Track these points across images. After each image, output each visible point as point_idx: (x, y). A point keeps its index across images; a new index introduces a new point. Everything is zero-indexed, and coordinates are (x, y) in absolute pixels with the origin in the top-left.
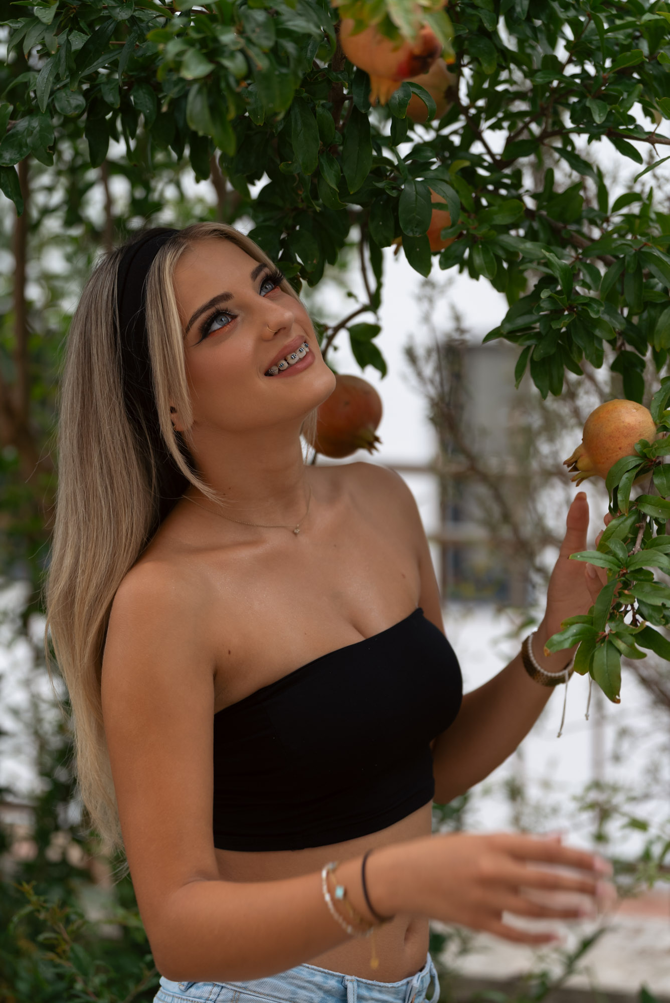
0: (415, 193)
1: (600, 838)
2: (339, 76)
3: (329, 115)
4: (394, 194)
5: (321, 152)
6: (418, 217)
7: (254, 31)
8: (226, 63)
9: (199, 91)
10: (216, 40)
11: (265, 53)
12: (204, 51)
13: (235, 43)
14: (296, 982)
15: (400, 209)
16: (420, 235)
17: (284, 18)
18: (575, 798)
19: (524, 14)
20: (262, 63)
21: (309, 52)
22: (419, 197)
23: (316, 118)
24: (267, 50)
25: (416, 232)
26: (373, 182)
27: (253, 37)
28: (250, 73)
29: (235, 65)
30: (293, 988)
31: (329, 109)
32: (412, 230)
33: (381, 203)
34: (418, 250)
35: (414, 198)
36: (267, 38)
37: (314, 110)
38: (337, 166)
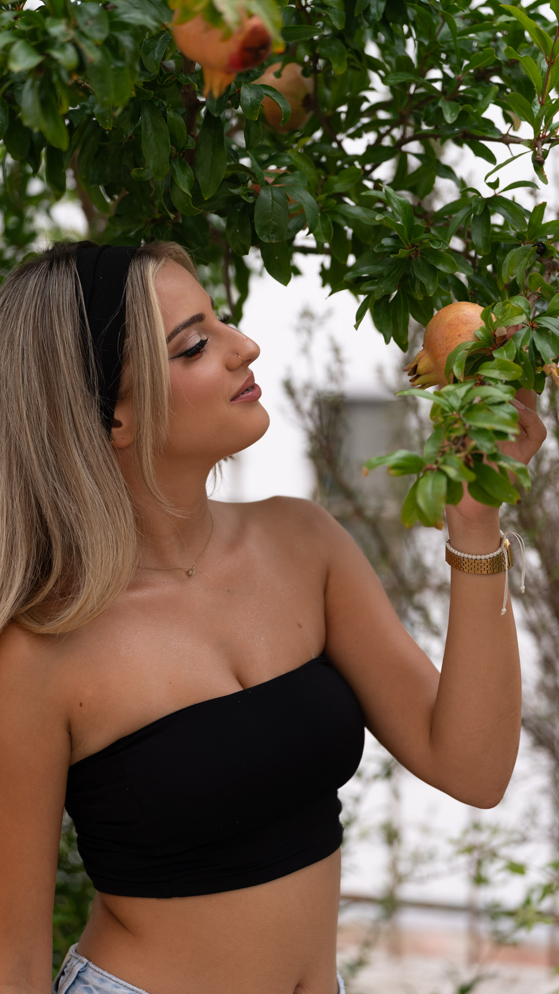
0: (271, 198)
1: (479, 880)
2: (189, 78)
3: (182, 120)
4: (250, 200)
5: (172, 157)
6: (274, 222)
7: (86, 24)
8: (56, 54)
9: (32, 86)
10: (46, 33)
11: (97, 46)
12: (34, 43)
13: (64, 35)
15: (256, 215)
16: (277, 241)
17: (119, 11)
18: (452, 841)
19: (379, 15)
20: (94, 55)
21: (156, 53)
22: (274, 202)
23: (166, 121)
24: (100, 43)
25: (273, 238)
26: (228, 189)
27: (86, 29)
28: (81, 66)
29: (66, 57)
31: (183, 115)
32: (268, 237)
33: (239, 210)
34: (277, 258)
35: (271, 203)
36: (100, 31)
37: (164, 115)
38: (190, 171)
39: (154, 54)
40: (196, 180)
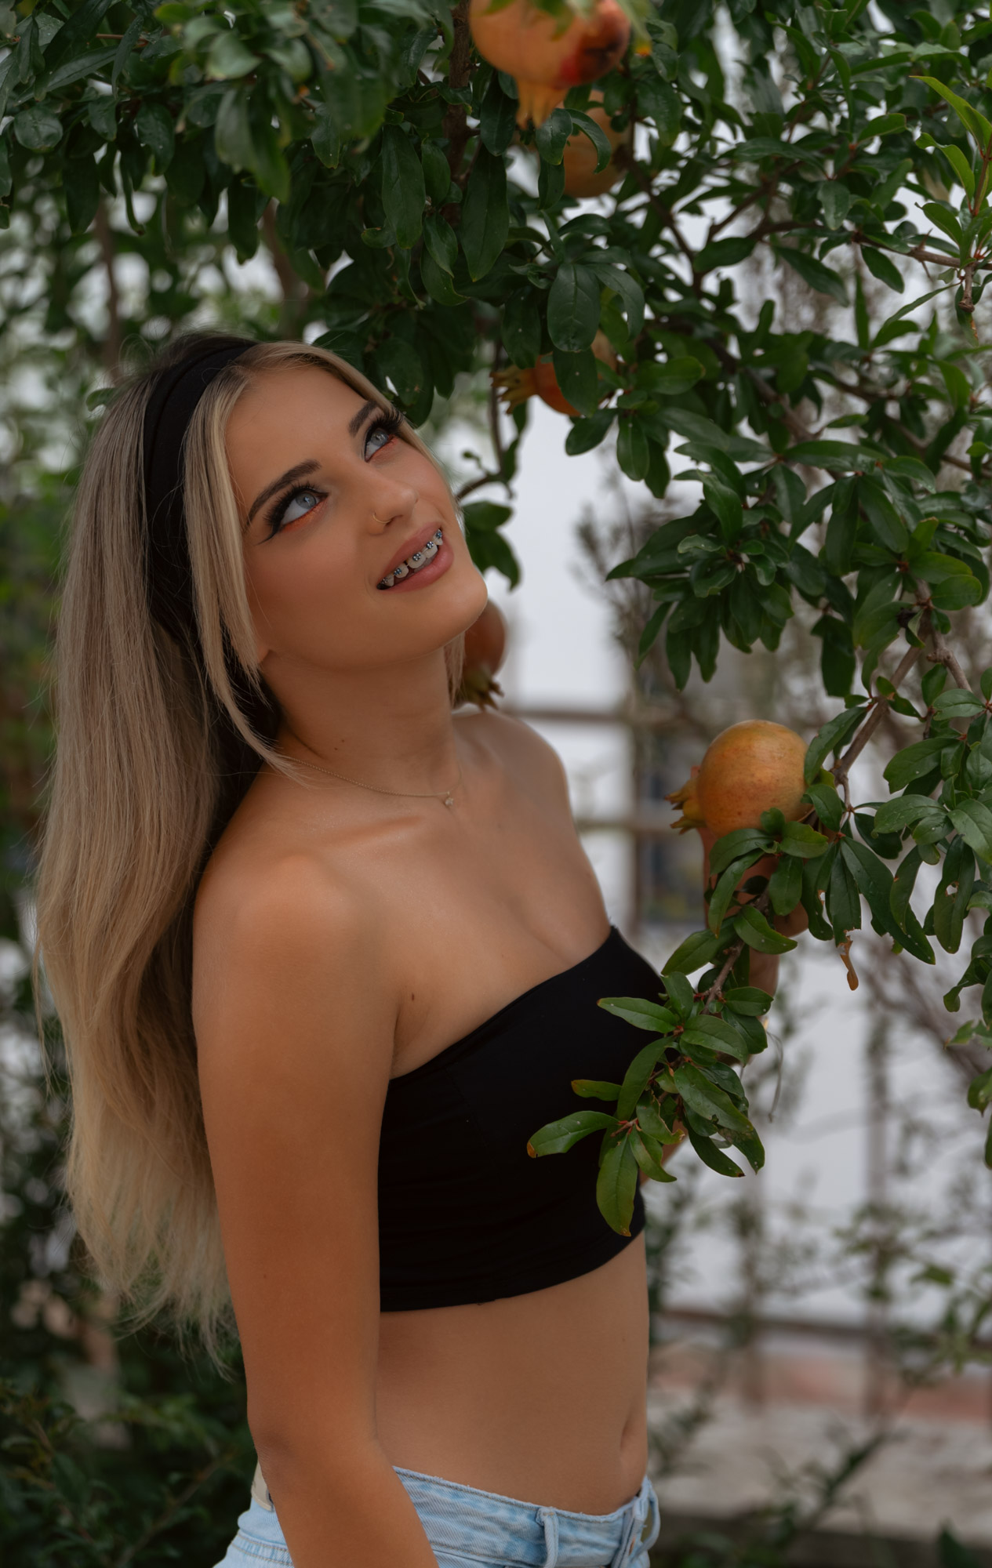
0: (574, 284)
1: (878, 1294)
2: (460, 95)
3: (442, 158)
4: (542, 284)
5: (427, 215)
6: (576, 321)
7: (324, 11)
8: (279, 56)
9: (236, 101)
10: (263, 21)
11: (340, 45)
12: (245, 37)
13: (292, 26)
14: (471, 1519)
15: (549, 309)
16: (580, 351)
18: (839, 1234)
20: (335, 60)
21: (412, 55)
22: (579, 289)
23: (420, 159)
24: (344, 41)
25: (574, 345)
26: (510, 266)
27: (323, 19)
28: (314, 76)
29: (292, 61)
30: (466, 1530)
31: (444, 150)
32: (567, 342)
33: (522, 298)
34: (577, 374)
35: (573, 292)
36: (344, 22)
37: (418, 148)
38: (452, 238)
39: (408, 56)
40: (461, 251)
